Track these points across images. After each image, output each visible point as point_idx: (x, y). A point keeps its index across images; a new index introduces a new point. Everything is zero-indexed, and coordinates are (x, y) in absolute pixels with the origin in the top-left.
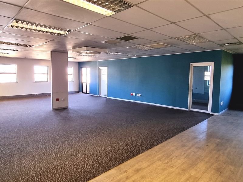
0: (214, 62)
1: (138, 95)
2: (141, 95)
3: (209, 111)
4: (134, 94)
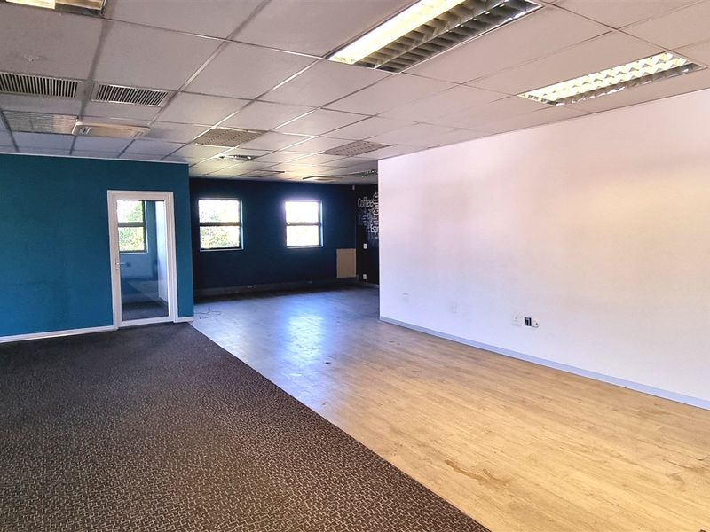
0: (172, 193)
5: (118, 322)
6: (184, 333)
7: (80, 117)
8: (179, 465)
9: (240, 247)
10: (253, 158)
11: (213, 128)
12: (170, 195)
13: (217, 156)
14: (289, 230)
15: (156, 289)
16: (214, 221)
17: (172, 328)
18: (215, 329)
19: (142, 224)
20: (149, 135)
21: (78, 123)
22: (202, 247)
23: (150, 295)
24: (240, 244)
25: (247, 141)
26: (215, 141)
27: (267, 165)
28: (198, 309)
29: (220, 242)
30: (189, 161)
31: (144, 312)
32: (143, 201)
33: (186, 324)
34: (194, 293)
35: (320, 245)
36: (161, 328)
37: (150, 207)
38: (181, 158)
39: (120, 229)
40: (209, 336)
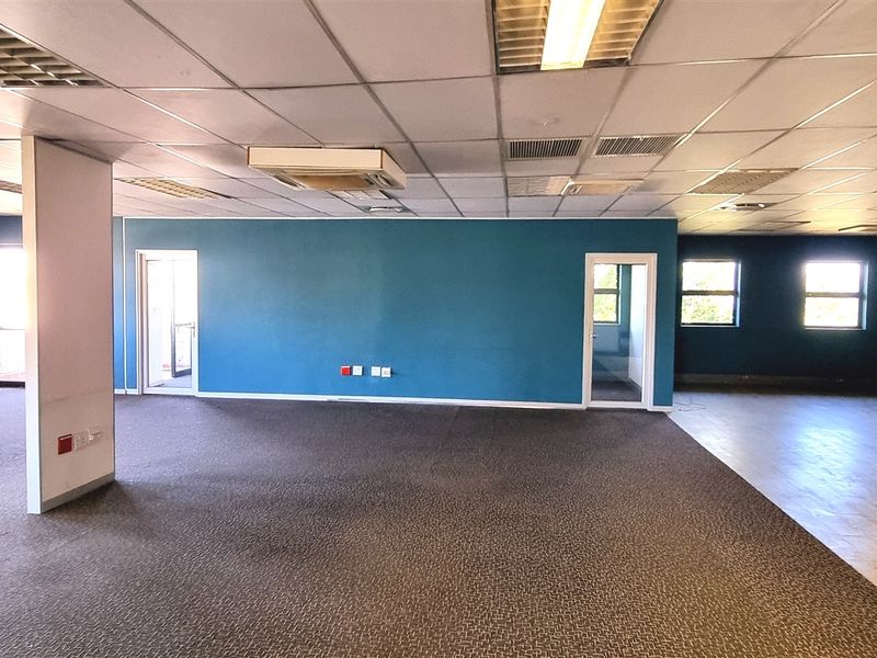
0: (656, 255)
1: (375, 371)
2: (392, 373)
3: (647, 402)
4: (357, 371)
5: (587, 401)
6: (660, 425)
7: (574, 177)
8: (668, 588)
9: (734, 323)
10: (767, 205)
11: (722, 172)
12: (653, 257)
13: (718, 207)
14: (809, 302)
15: (626, 368)
16: (699, 289)
17: (646, 416)
18: (699, 427)
19: (616, 292)
20: (641, 189)
21: (571, 183)
22: (683, 321)
23: (618, 374)
24: (734, 320)
25: (765, 185)
26: (722, 188)
27: (786, 214)
28: (679, 398)
29: (706, 315)
30: (679, 215)
31: (614, 393)
32: (618, 265)
33: (662, 415)
34: (675, 378)
35: (860, 326)
36: (633, 415)
37: (626, 271)
38: (670, 212)
39: (596, 296)
40: (692, 435)
